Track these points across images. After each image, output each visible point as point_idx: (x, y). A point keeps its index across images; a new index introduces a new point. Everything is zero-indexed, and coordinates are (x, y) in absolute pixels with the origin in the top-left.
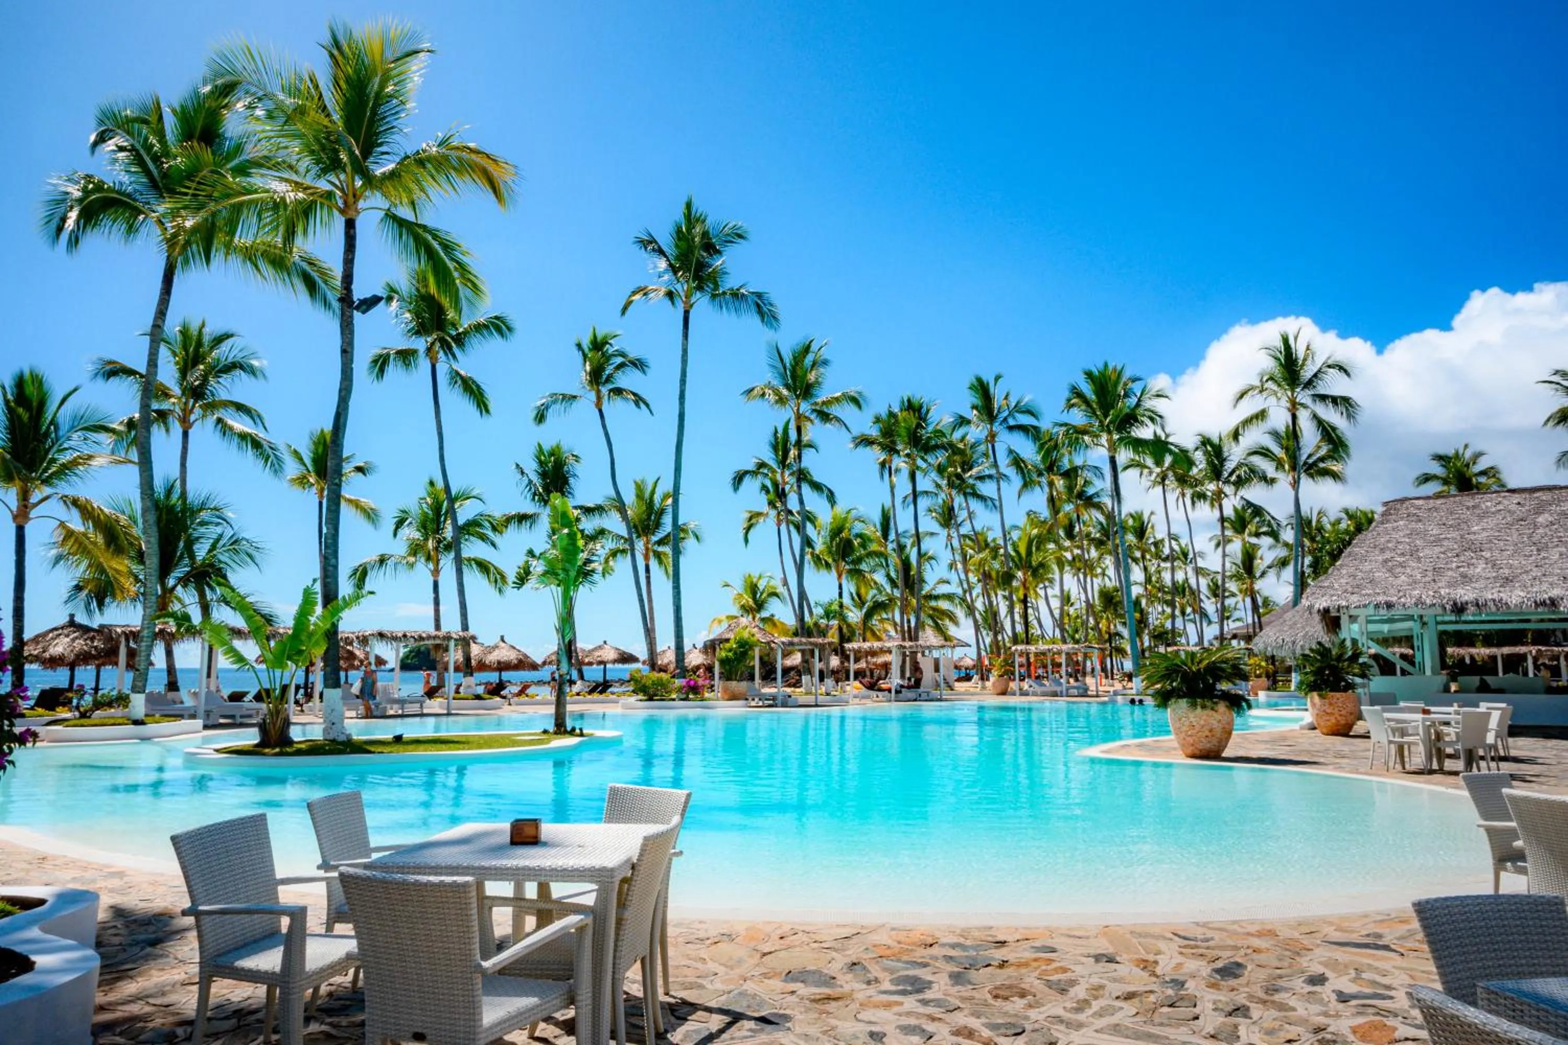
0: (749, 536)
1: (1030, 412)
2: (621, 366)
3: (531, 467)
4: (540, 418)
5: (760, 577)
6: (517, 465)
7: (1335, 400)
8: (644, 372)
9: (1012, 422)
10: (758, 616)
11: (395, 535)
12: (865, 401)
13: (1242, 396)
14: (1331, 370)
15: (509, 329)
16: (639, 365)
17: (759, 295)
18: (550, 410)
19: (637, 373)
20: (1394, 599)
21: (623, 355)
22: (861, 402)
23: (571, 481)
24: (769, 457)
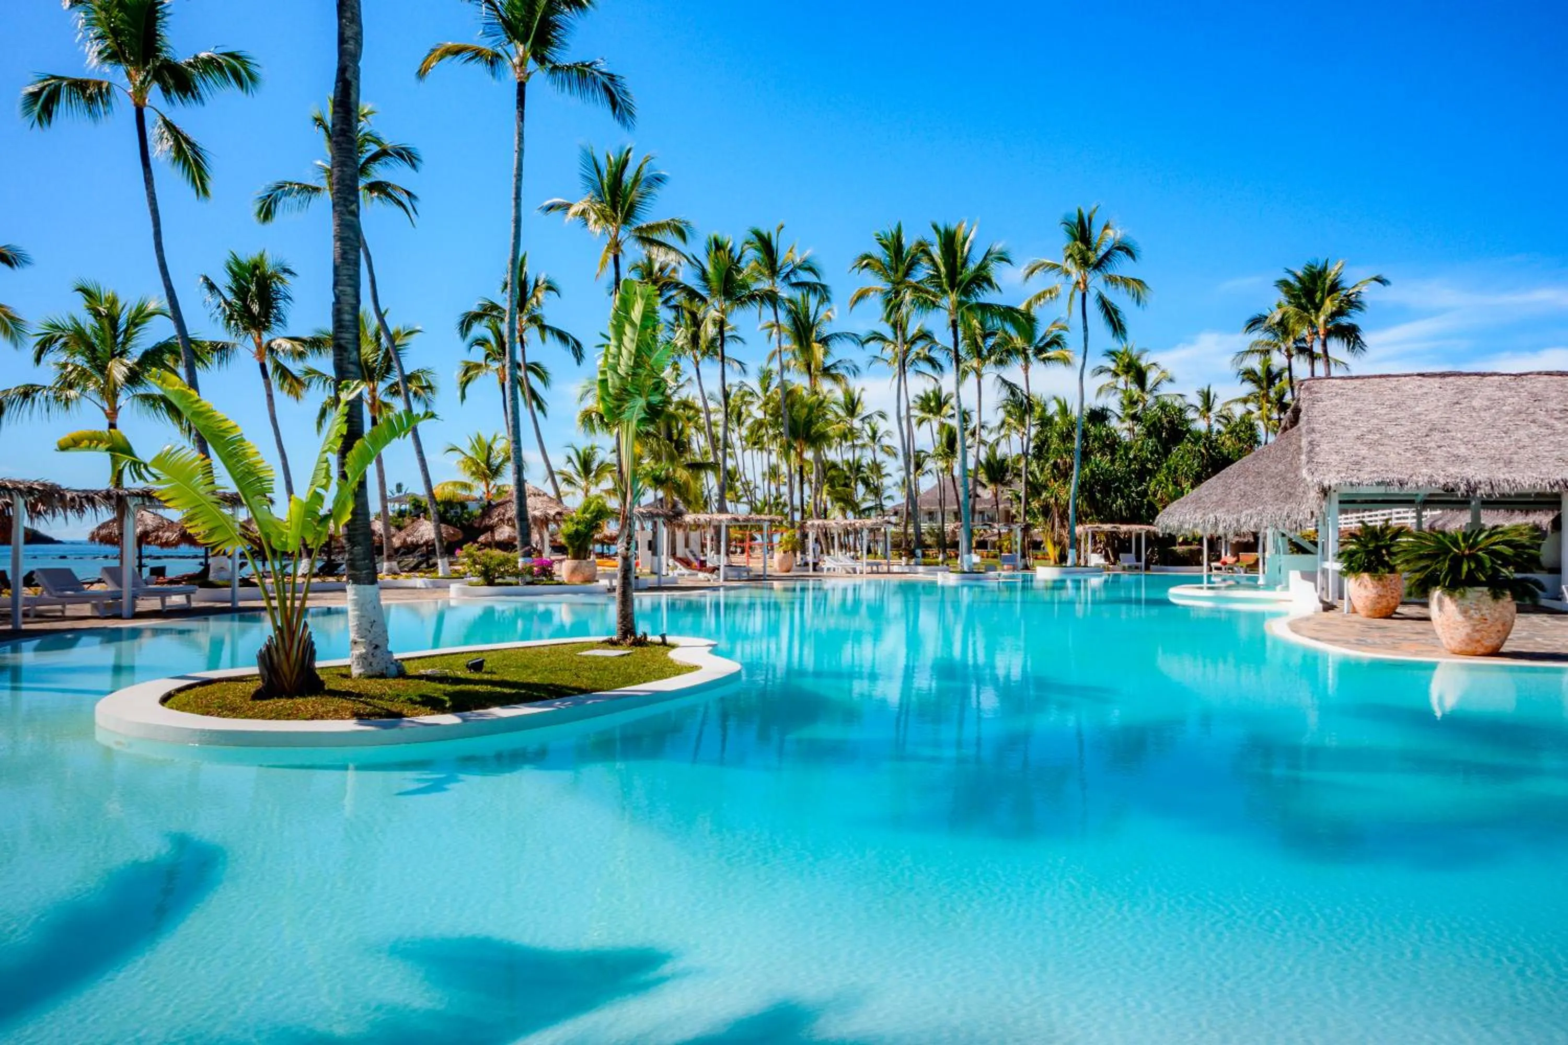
0: (467, 391)
1: (811, 269)
2: (375, 158)
3: (224, 281)
4: (267, 212)
5: (495, 439)
6: (206, 279)
7: (1126, 282)
8: (414, 166)
9: (794, 280)
10: (492, 483)
11: (38, 360)
12: (692, 234)
13: (1032, 272)
14: (1119, 252)
15: (251, 77)
16: (407, 156)
17: (611, 77)
18: (280, 204)
19: (406, 167)
20: (1406, 477)
21: (377, 141)
22: (687, 233)
23: (281, 303)
24: (504, 301)
